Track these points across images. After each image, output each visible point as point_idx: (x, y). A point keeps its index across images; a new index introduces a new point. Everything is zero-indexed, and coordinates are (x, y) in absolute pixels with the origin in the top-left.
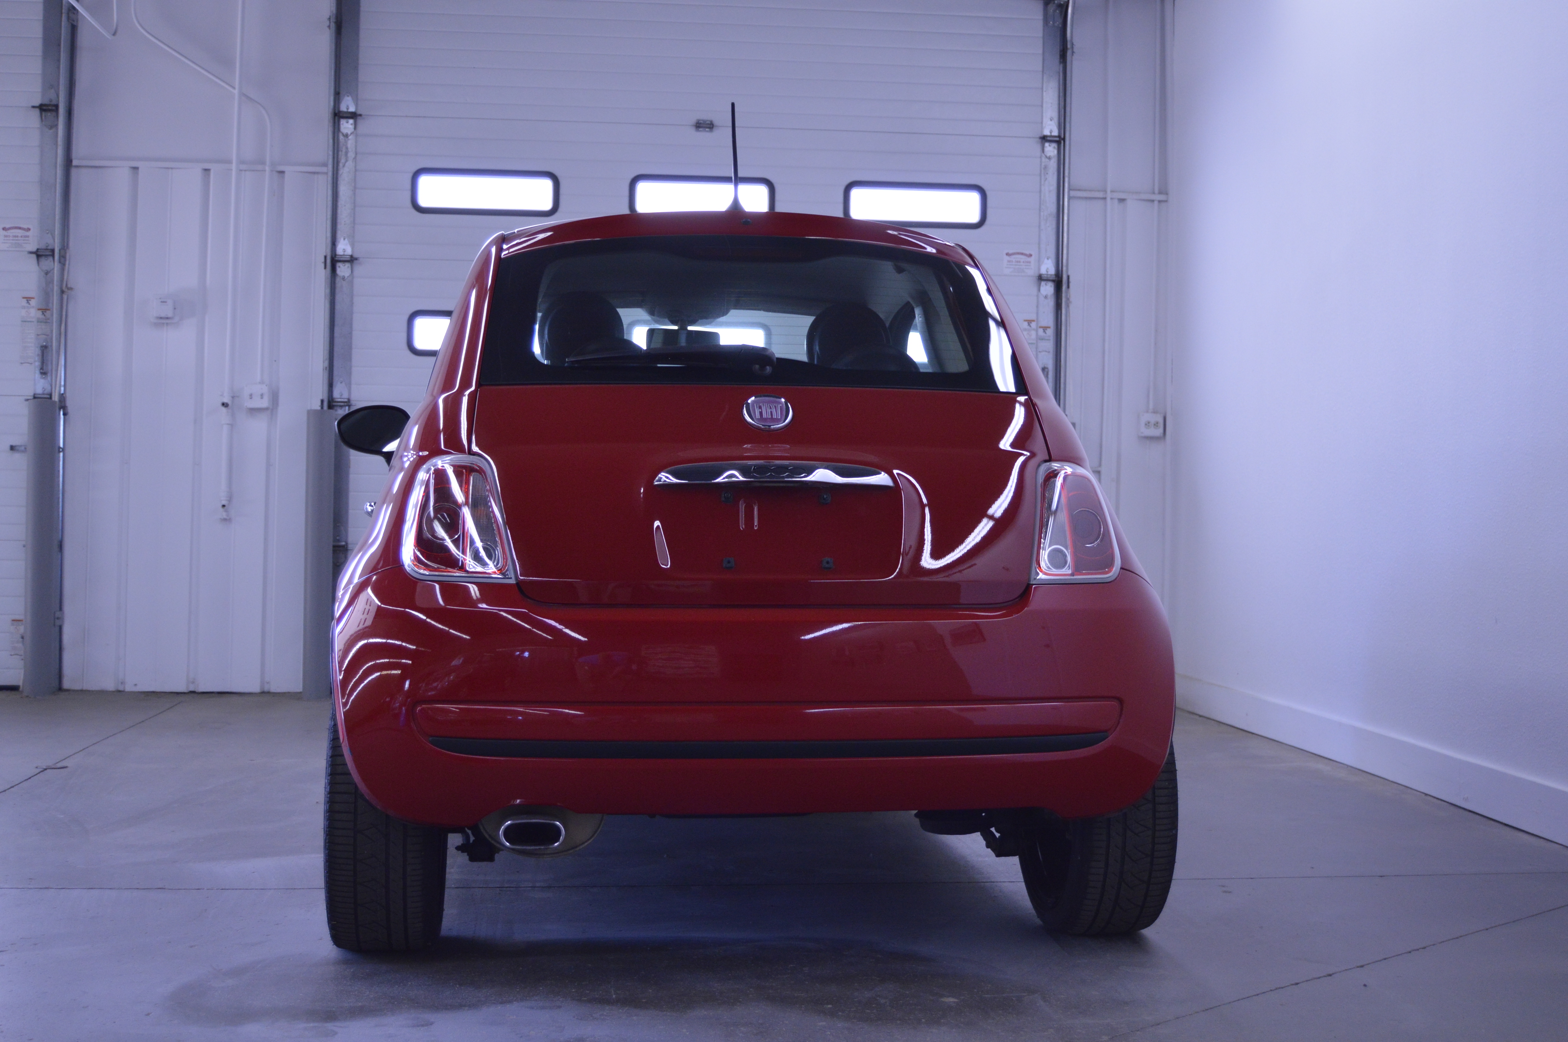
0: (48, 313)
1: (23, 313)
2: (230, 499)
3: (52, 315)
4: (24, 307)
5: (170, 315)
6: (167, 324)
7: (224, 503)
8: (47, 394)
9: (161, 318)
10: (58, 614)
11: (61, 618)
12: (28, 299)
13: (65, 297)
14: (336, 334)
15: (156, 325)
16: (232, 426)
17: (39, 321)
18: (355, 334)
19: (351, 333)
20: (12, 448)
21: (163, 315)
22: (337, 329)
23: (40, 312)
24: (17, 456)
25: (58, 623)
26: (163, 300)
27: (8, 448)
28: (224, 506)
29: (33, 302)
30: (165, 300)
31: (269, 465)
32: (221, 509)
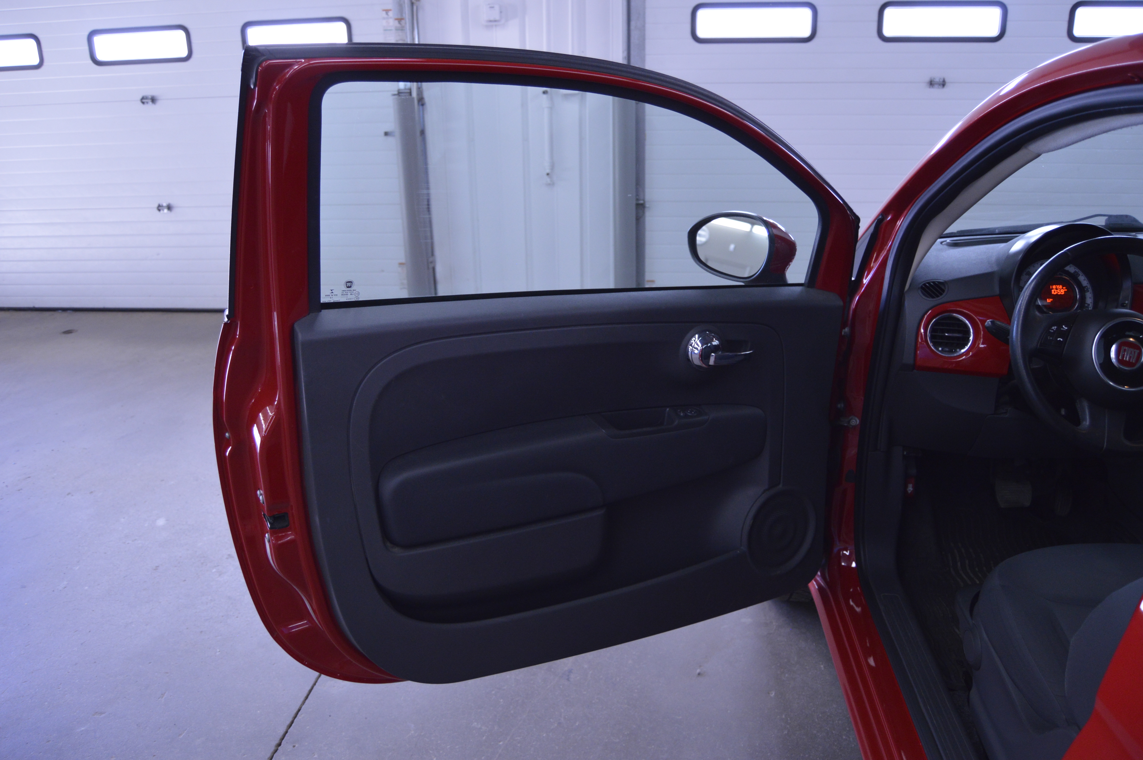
0: (403, 22)
1: (384, 23)
2: (553, 166)
3: (406, 23)
4: (384, 18)
5: (497, 18)
6: (496, 26)
7: (548, 171)
8: (408, 89)
9: (491, 21)
10: (431, 259)
11: (433, 262)
12: (387, 11)
13: (415, 8)
14: (632, 27)
15: (487, 27)
16: (551, 108)
17: (397, 29)
18: (648, 26)
19: (644, 26)
20: (386, 134)
21: (492, 19)
22: (633, 24)
23: (397, 22)
24: (390, 140)
25: (431, 266)
26: (491, 6)
27: (383, 134)
28: (548, 174)
29: (391, 14)
30: (492, 6)
31: (581, 139)
32: (546, 177)
